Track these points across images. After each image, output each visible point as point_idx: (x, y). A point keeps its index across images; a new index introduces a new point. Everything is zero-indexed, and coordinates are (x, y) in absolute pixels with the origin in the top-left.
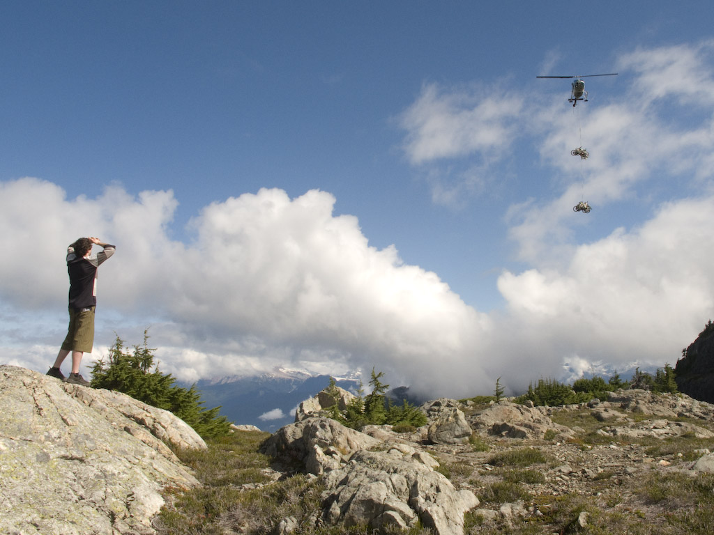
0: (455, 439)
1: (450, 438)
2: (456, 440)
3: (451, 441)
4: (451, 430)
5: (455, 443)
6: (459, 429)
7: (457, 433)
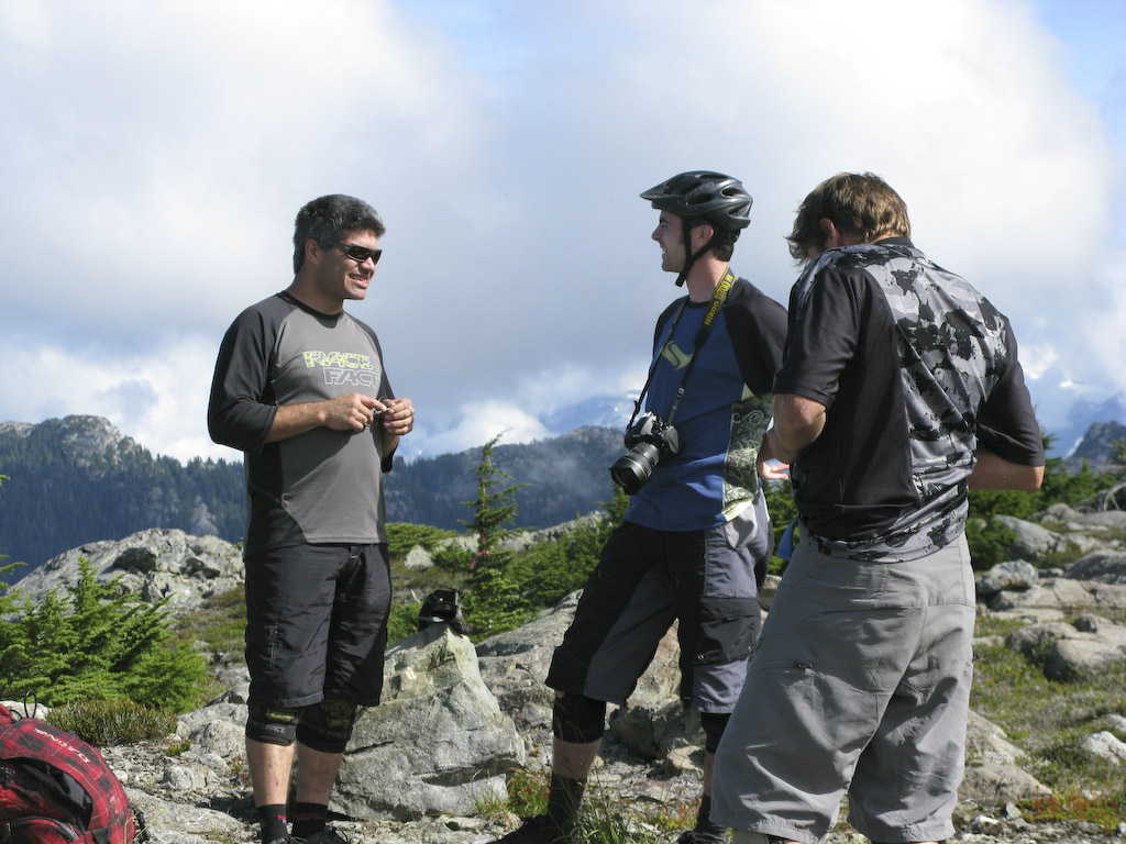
0: (436, 789)
1: (406, 786)
2: (443, 795)
3: (412, 799)
4: (414, 738)
5: (434, 813)
6: (457, 733)
7: (446, 760)
